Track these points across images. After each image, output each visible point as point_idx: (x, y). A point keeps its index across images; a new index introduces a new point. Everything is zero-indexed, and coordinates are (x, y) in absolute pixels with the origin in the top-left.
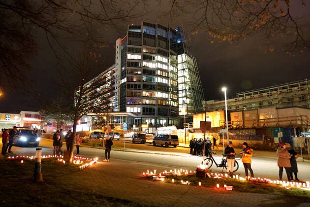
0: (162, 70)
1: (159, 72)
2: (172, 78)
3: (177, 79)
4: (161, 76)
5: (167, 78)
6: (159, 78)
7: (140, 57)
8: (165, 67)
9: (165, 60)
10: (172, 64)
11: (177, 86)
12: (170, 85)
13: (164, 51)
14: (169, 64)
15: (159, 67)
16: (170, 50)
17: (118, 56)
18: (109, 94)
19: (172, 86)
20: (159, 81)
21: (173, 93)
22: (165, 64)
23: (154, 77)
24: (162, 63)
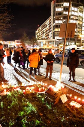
0: (74, 16)
1: (72, 17)
2: (79, 20)
3: (82, 20)
4: (73, 19)
5: (77, 20)
6: (72, 20)
7: (62, 9)
8: (75, 14)
9: (76, 9)
10: (80, 11)
11: (82, 24)
12: (78, 24)
13: (76, 4)
14: (78, 11)
15: (72, 14)
16: (79, 3)
17: (52, 10)
18: (49, 31)
19: (79, 24)
20: (72, 22)
21: (79, 28)
22: (76, 11)
23: (69, 20)
24: (74, 11)
